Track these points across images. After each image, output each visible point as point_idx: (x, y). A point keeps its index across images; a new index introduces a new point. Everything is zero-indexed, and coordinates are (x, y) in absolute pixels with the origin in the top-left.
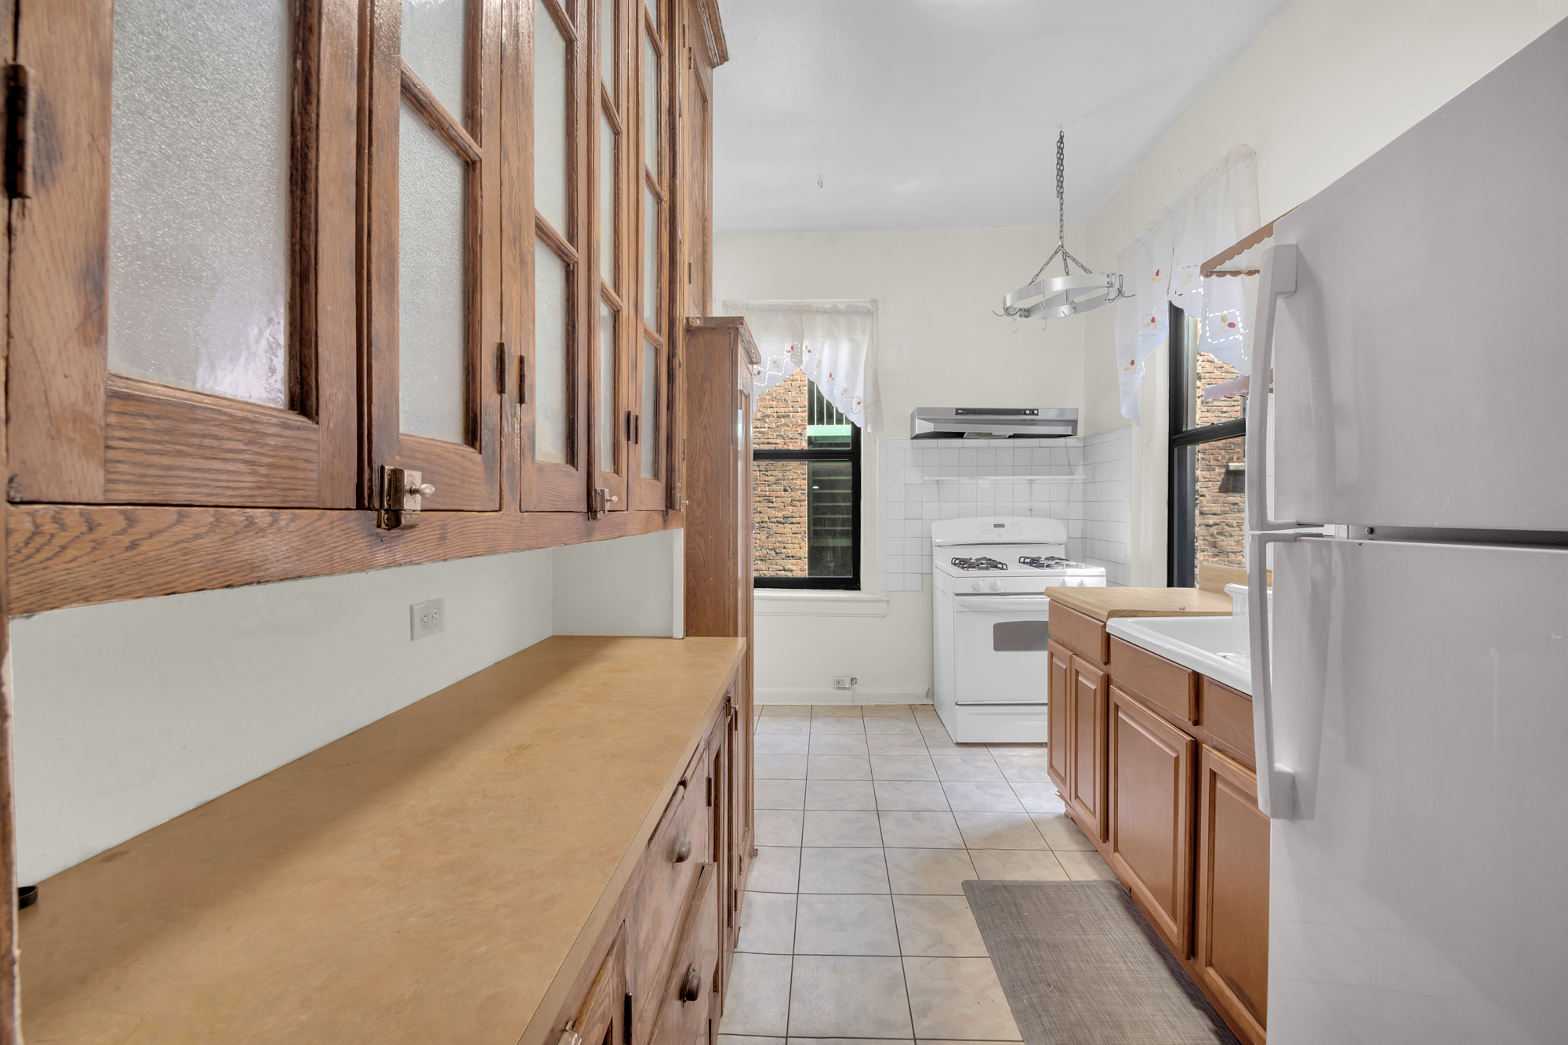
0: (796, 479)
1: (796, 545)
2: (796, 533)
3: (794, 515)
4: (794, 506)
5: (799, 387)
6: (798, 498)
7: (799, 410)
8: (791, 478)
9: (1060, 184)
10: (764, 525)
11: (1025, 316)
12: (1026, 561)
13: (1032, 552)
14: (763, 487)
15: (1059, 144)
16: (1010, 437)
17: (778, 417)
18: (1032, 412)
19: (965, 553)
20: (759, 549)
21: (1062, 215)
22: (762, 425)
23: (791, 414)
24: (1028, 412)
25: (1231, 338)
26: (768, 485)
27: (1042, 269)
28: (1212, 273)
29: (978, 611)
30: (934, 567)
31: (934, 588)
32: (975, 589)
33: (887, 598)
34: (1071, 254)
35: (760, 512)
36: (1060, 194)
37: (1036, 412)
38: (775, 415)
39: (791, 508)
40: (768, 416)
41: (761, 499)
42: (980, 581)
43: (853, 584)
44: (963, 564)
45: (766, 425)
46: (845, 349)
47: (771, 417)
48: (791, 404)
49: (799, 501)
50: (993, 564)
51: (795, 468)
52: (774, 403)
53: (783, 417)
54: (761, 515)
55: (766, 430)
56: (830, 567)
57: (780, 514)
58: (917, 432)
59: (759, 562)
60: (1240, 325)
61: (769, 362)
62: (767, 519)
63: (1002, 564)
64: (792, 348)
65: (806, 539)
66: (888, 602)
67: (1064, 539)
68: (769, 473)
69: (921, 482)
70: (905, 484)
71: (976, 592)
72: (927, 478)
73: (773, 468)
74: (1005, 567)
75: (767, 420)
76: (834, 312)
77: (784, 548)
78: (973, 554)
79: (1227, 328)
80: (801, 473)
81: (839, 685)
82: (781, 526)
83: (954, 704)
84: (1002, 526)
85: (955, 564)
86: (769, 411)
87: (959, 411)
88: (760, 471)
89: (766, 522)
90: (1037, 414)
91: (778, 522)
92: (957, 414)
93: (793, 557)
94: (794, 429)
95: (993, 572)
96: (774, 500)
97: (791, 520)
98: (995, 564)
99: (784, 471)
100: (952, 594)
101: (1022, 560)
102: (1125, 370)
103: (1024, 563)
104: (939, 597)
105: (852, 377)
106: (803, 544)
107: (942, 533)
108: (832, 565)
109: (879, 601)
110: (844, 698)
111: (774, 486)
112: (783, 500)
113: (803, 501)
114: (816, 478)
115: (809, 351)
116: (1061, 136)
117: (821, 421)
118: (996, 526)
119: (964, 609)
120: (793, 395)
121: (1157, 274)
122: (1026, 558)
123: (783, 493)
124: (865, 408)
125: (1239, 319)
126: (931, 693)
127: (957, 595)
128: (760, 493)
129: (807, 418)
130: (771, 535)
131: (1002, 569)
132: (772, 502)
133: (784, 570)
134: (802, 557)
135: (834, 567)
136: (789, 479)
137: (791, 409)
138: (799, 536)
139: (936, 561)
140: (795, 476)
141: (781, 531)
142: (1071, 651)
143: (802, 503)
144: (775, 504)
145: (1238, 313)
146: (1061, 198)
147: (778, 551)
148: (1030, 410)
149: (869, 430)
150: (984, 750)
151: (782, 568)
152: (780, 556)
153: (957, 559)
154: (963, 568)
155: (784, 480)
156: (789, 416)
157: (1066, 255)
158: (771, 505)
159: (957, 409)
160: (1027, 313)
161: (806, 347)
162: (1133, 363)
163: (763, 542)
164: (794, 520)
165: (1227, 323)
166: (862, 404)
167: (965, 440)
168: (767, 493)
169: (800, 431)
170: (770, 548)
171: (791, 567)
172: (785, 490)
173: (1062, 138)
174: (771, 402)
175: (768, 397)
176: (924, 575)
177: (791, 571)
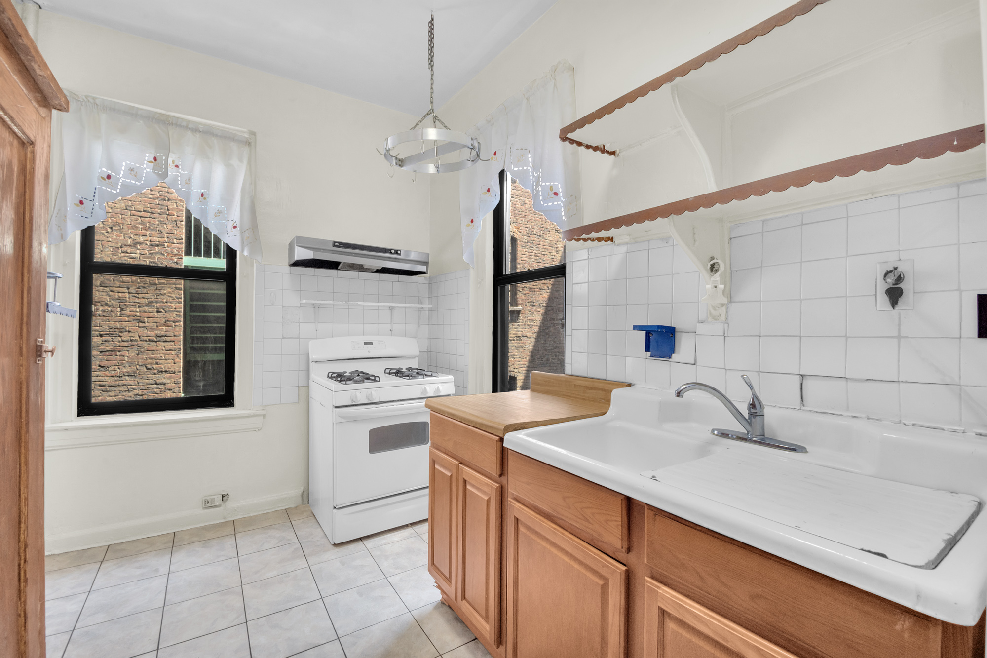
0: (171, 302)
1: (170, 361)
2: (170, 350)
3: (168, 334)
4: (168, 326)
5: (176, 221)
6: (172, 319)
7: (175, 241)
8: (165, 300)
9: (431, 58)
10: (134, 343)
11: (400, 166)
12: (391, 371)
13: (395, 365)
14: (132, 308)
15: (430, 25)
16: (378, 271)
17: (151, 245)
18: (396, 252)
19: (339, 368)
20: (127, 365)
21: (432, 84)
22: (133, 251)
23: (166, 244)
24: (393, 251)
25: (555, 203)
26: (139, 307)
27: (417, 124)
28: (566, 139)
29: (355, 420)
30: (311, 381)
31: (311, 399)
32: (353, 401)
33: (263, 412)
34: (440, 118)
35: (129, 331)
36: (431, 66)
37: (399, 252)
38: (148, 243)
39: (164, 328)
40: (140, 243)
41: (130, 319)
42: (358, 393)
43: (226, 400)
44: (340, 377)
45: (138, 252)
46: (219, 173)
47: (143, 245)
48: (166, 235)
49: (174, 321)
50: (366, 377)
51: (169, 293)
52: (148, 233)
53: (158, 246)
54: (130, 334)
55: (138, 256)
56: (200, 386)
57: (153, 333)
58: (297, 258)
59: (127, 378)
60: (561, 194)
61: (123, 168)
62: (137, 338)
63: (375, 377)
64: (155, 159)
65: (181, 355)
66: (264, 416)
67: (417, 353)
68: (140, 296)
69: (299, 305)
70: (283, 306)
71: (354, 403)
72: (305, 301)
73: (145, 291)
74: (377, 379)
75: (139, 247)
76: (208, 133)
77: (157, 363)
78: (348, 368)
79: (553, 195)
80: (176, 297)
81: (208, 504)
82: (152, 344)
83: (332, 508)
84: (371, 343)
85: (331, 378)
86: (142, 239)
87: (336, 244)
88: (129, 293)
89: (136, 340)
90: (400, 254)
91: (149, 340)
92: (334, 246)
93: (166, 371)
94: (169, 257)
95: (368, 384)
96: (146, 320)
97: (164, 338)
98: (368, 376)
99: (158, 295)
100: (332, 407)
101: (388, 371)
102: (467, 226)
103: (390, 373)
104: (315, 407)
105: (227, 199)
106: (178, 360)
107: (319, 350)
108: (201, 384)
109: (254, 416)
110: (215, 516)
111: (146, 308)
112: (155, 320)
113: (177, 322)
114: (192, 303)
115: (177, 166)
116: (432, 18)
117: (198, 253)
118: (366, 343)
119: (343, 420)
120: (169, 227)
121: (495, 154)
122: (391, 369)
123: (156, 314)
124: (242, 233)
125: (560, 190)
126: (306, 496)
127: (336, 407)
128: (129, 313)
129: (183, 250)
130: (141, 352)
131: (375, 381)
132: (144, 322)
133: (157, 384)
134: (176, 371)
135: (204, 386)
136: (163, 302)
137: (166, 240)
138: (173, 353)
139: (313, 376)
140: (170, 299)
141: (154, 348)
142: (458, 460)
143: (177, 324)
144: (147, 324)
145: (559, 186)
146: (432, 70)
147: (149, 367)
148: (395, 250)
149: (246, 253)
150: (359, 545)
151: (153, 382)
152: (152, 372)
153: (333, 373)
154: (340, 381)
155: (157, 302)
156: (164, 245)
157: (435, 117)
158: (141, 325)
159: (334, 242)
160: (401, 163)
161: (173, 162)
162: (472, 221)
163: (132, 359)
164: (168, 339)
165: (553, 192)
166: (238, 228)
167: (338, 271)
168: (138, 314)
169: (175, 260)
170: (140, 364)
171: (164, 380)
172: (158, 312)
173: (432, 20)
174: (143, 231)
175: (140, 226)
176: (300, 388)
177: (164, 384)
